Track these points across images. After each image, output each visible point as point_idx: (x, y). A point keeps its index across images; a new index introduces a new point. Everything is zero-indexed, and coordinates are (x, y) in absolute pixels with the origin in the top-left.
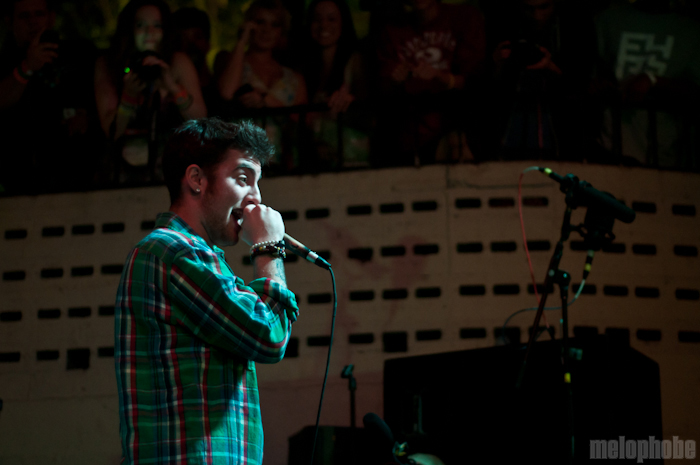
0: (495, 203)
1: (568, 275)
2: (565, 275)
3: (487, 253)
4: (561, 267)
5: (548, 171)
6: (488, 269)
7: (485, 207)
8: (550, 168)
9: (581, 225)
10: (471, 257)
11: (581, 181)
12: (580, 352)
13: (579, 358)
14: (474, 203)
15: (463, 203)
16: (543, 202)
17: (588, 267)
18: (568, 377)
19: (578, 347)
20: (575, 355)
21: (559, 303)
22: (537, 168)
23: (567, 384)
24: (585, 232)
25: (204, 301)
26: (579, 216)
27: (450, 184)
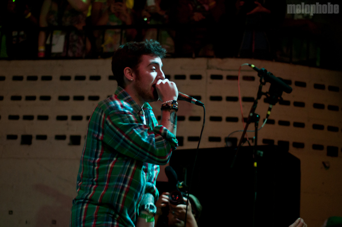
0: (230, 78)
1: (259, 116)
2: (258, 116)
3: (224, 101)
4: (256, 112)
5: (253, 66)
6: (223, 109)
7: (225, 80)
8: (254, 64)
9: (267, 93)
10: (216, 103)
11: (268, 72)
12: (262, 153)
13: (262, 155)
14: (220, 77)
15: (214, 77)
16: (252, 79)
17: (269, 113)
18: (255, 164)
19: (261, 150)
20: (260, 154)
21: (254, 129)
22: (248, 64)
23: (255, 167)
24: (269, 96)
25: (120, 134)
26: (266, 88)
27: (208, 68)
